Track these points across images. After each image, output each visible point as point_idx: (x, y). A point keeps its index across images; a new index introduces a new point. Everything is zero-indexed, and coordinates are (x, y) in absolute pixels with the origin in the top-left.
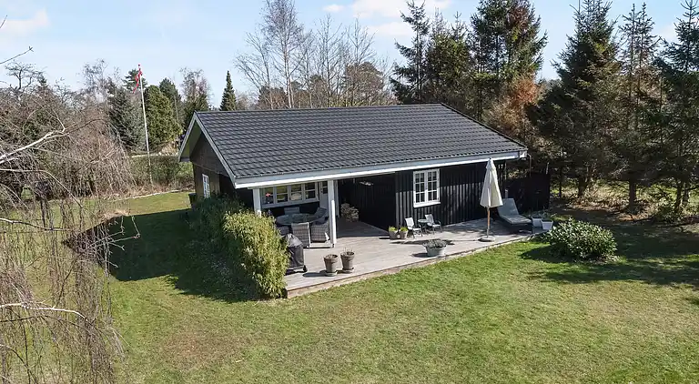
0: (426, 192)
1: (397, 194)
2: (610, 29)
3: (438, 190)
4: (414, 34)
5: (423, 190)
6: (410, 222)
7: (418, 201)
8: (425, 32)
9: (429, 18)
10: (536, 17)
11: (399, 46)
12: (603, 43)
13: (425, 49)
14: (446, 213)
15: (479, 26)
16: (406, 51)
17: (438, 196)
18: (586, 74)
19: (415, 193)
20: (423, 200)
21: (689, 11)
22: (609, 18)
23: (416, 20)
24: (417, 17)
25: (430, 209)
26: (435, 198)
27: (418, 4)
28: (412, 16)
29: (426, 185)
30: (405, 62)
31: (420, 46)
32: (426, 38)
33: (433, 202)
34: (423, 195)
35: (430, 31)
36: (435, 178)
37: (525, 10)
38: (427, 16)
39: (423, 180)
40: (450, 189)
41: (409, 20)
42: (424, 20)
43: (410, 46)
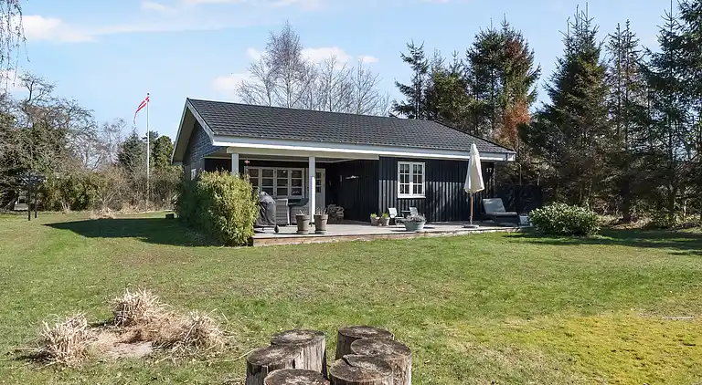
0: (411, 184)
1: (380, 181)
2: (598, 51)
3: (423, 184)
4: (414, 73)
5: (407, 182)
6: (393, 212)
7: (402, 192)
8: (424, 71)
9: (428, 58)
10: (530, 51)
11: (398, 85)
12: (593, 64)
13: (424, 88)
14: (432, 209)
15: (474, 59)
16: (405, 89)
17: (423, 190)
18: (575, 91)
19: (399, 183)
20: (407, 192)
21: (669, 23)
22: (597, 40)
23: (415, 60)
24: (416, 58)
25: (416, 203)
26: (420, 192)
27: (417, 46)
28: (411, 56)
29: (411, 178)
30: (404, 99)
31: (418, 84)
32: (426, 77)
33: (417, 196)
34: (407, 187)
35: (429, 70)
36: (420, 172)
37: (519, 45)
38: (426, 57)
39: (407, 172)
40: (436, 185)
41: (409, 60)
42: (423, 60)
43: (410, 84)
